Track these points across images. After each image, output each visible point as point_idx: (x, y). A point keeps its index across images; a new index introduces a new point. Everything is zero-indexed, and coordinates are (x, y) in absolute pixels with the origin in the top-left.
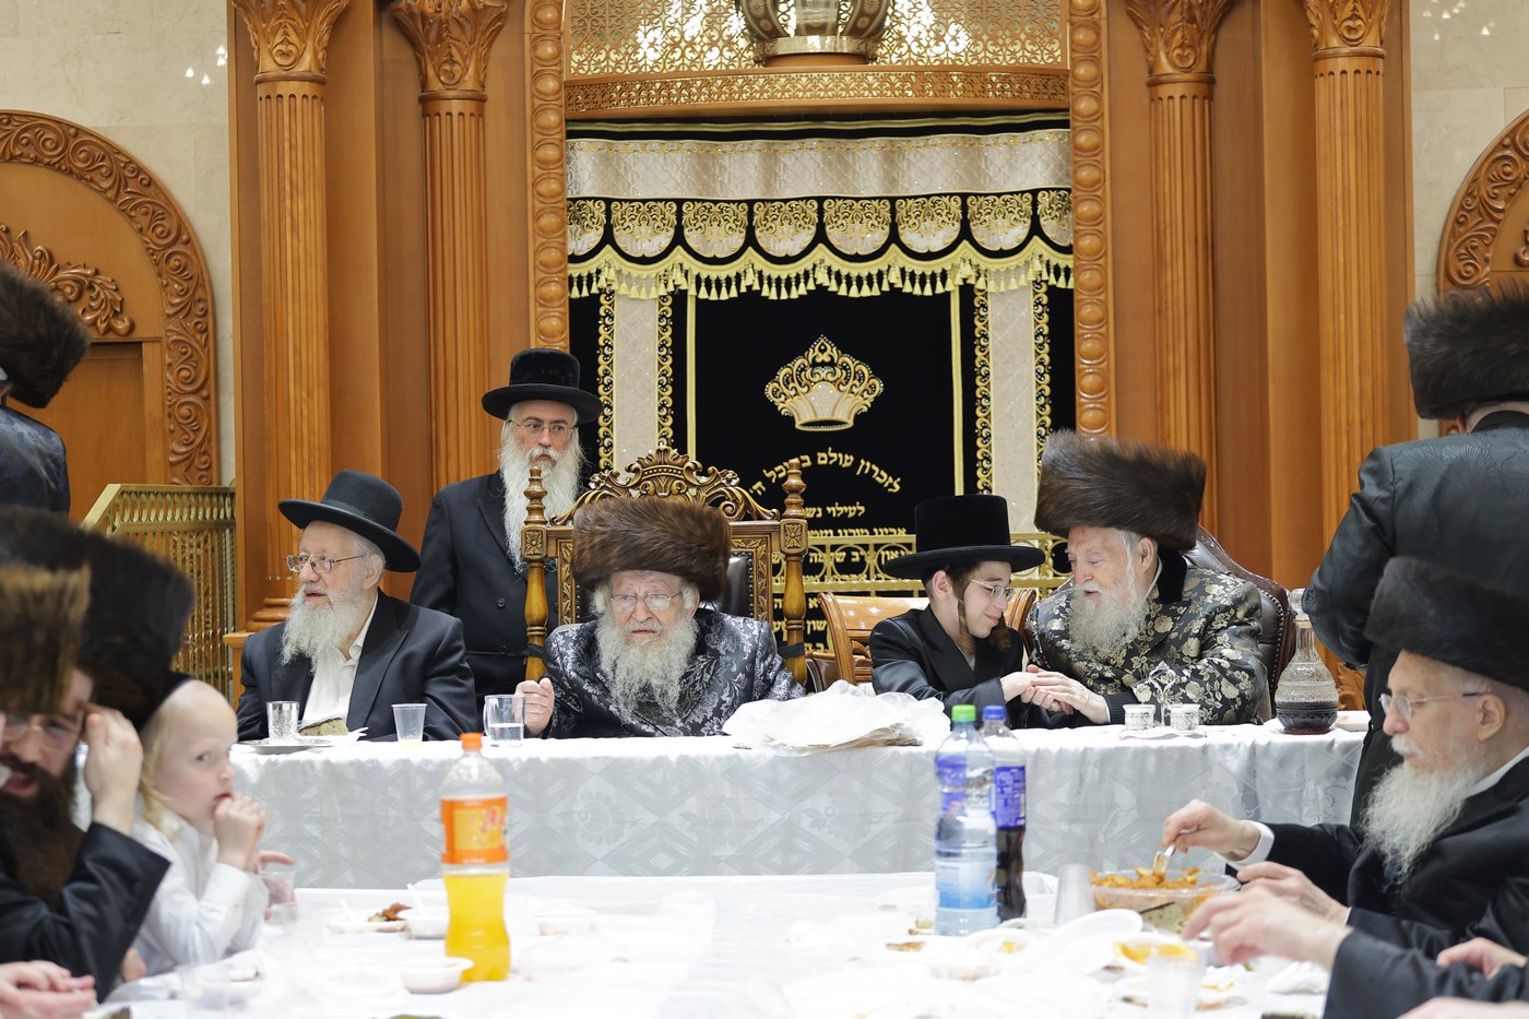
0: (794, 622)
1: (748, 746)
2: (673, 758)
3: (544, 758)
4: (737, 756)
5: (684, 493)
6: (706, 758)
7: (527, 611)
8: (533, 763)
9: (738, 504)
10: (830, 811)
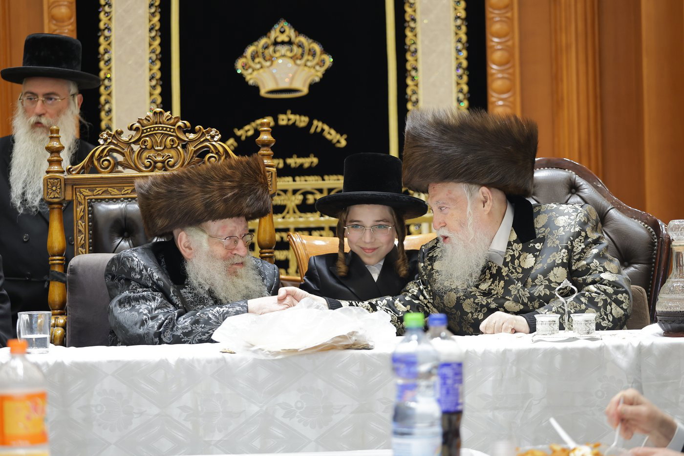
0: (267, 251)
1: (233, 351)
2: (172, 361)
3: (67, 362)
4: (224, 360)
5: (176, 147)
6: (199, 361)
7: (49, 244)
8: (59, 366)
9: (220, 156)
10: (299, 405)
